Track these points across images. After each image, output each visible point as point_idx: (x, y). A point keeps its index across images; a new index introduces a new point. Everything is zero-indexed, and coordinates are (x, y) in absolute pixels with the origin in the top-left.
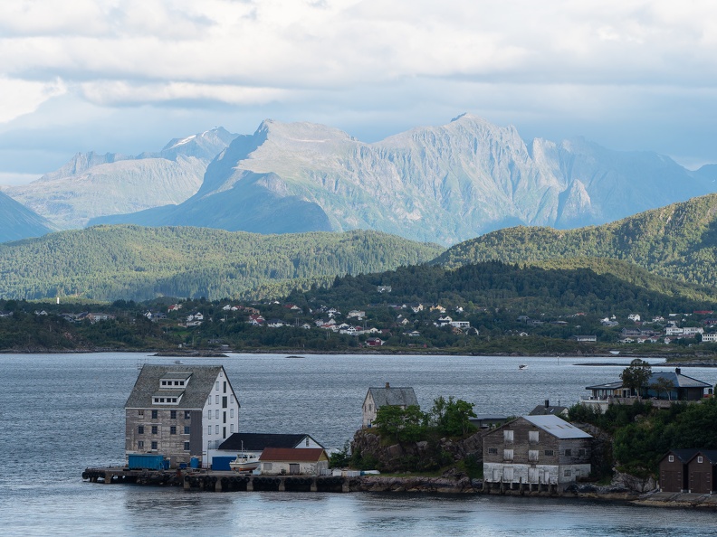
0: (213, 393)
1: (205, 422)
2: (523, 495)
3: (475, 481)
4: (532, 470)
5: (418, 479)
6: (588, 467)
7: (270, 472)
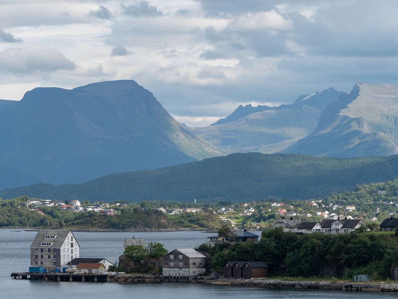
0: (66, 241)
1: (62, 253)
2: (177, 282)
3: (161, 276)
4: (180, 271)
5: (139, 275)
6: (204, 270)
7: (80, 273)
